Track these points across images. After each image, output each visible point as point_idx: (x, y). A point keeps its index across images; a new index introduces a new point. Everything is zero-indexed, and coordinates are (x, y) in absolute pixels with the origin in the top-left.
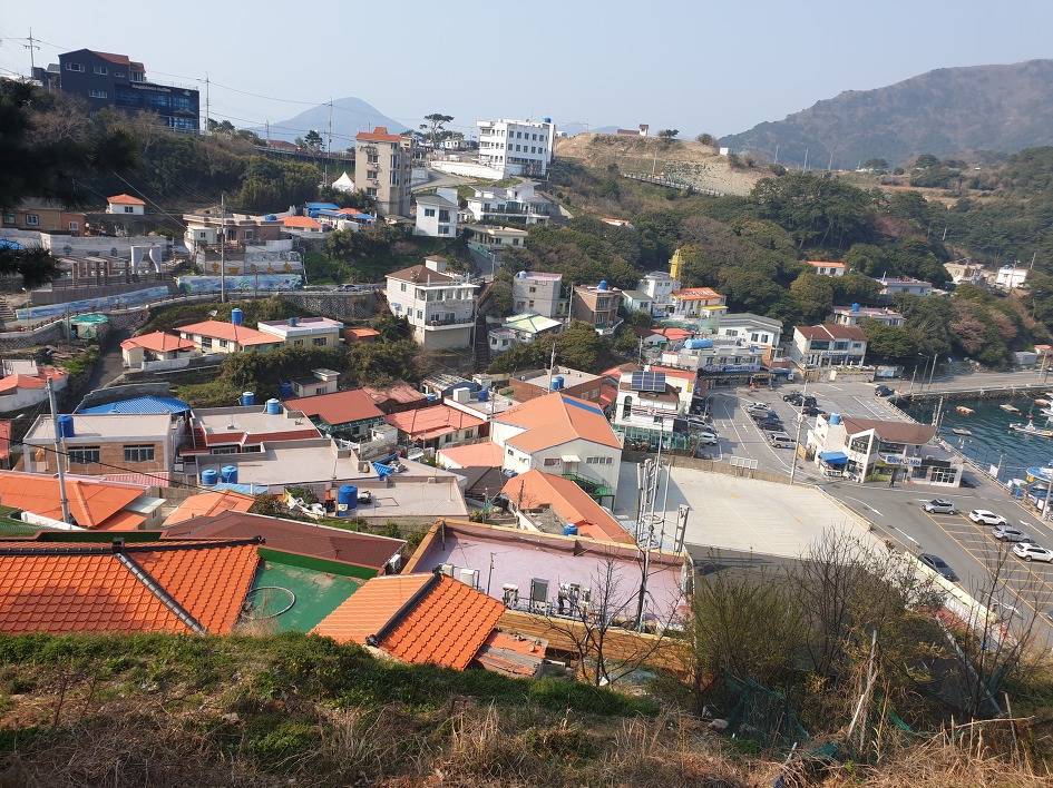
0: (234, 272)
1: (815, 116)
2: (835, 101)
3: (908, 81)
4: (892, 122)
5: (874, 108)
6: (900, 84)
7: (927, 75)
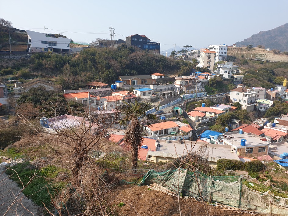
0: (192, 92)
1: (253, 39)
2: (258, 34)
3: (279, 27)
4: (276, 39)
5: (270, 35)
6: (276, 28)
7: (284, 25)
